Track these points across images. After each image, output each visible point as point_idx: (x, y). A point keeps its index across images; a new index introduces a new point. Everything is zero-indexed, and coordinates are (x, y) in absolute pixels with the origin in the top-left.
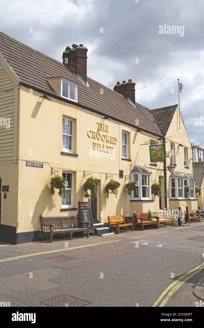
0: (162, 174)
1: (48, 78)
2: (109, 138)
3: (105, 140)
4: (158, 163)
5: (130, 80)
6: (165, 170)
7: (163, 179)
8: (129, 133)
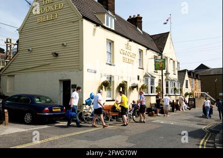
0: (161, 79)
1: (95, 13)
2: (131, 54)
3: (129, 55)
4: (158, 71)
5: (138, 15)
6: (162, 76)
7: (161, 81)
8: (142, 51)
